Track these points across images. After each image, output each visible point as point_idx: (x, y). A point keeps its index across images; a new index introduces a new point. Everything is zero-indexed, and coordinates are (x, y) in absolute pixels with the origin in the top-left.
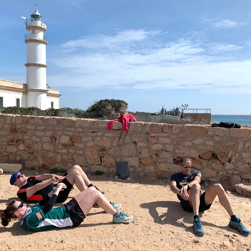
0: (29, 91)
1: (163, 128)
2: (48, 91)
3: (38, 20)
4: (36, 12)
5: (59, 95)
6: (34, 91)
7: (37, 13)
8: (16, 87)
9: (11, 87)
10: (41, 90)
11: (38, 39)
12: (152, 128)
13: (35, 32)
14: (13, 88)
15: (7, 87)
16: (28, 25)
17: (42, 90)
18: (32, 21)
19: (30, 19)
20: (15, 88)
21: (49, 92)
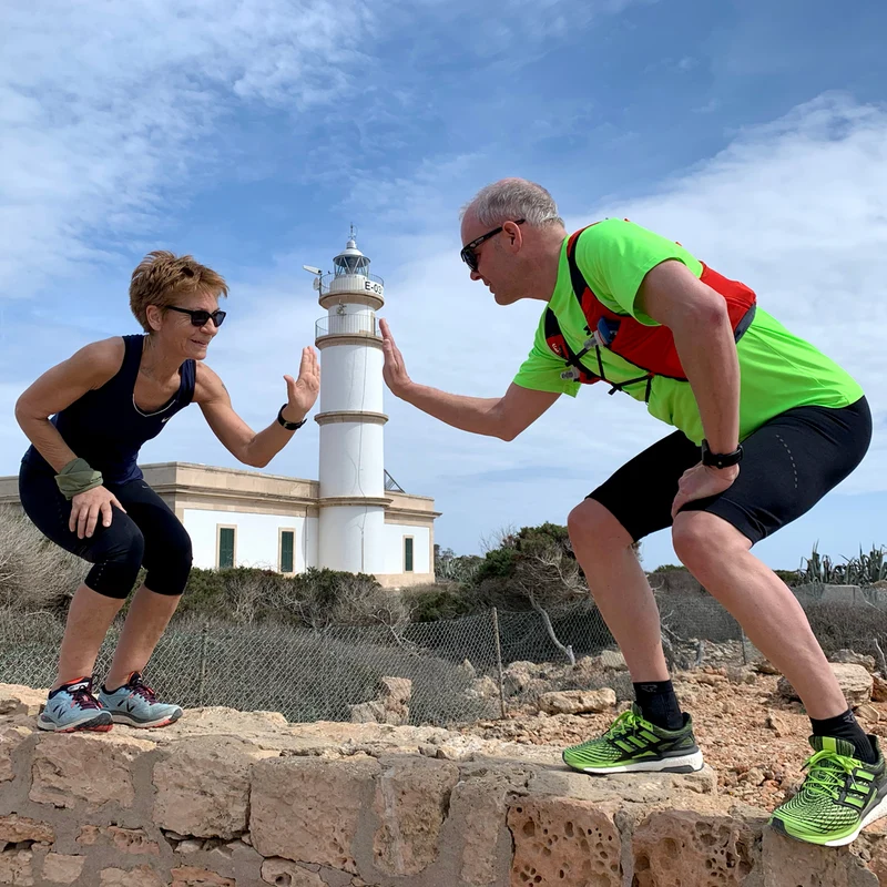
0: (327, 506)
1: (643, 861)
2: (390, 501)
3: (356, 272)
4: (349, 247)
5: (434, 514)
6: (341, 505)
7: (356, 252)
8: (280, 494)
9: (262, 495)
10: (364, 499)
11: (355, 331)
12: (524, 842)
13: (346, 310)
14: (269, 496)
15: (249, 494)
16: (326, 291)
17: (369, 499)
18: (337, 275)
19: (332, 271)
20: (279, 497)
21: (391, 505)
